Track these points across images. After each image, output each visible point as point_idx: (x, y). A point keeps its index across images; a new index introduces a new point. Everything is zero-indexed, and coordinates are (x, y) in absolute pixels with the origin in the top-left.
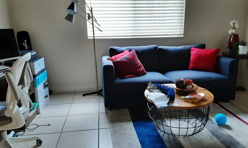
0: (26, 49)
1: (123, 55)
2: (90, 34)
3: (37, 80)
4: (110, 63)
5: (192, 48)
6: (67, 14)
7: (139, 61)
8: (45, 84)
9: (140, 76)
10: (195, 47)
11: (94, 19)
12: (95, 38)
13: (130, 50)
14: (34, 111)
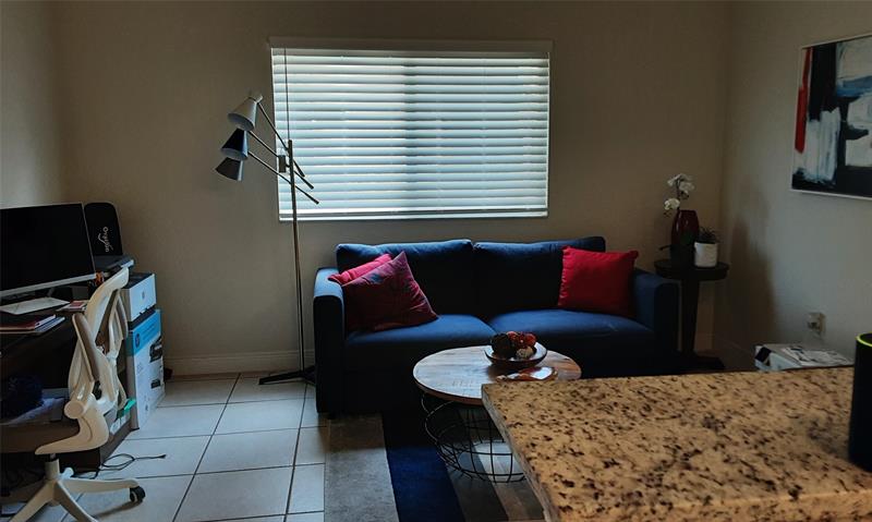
0: (107, 250)
1: (372, 269)
2: (285, 209)
3: (134, 335)
4: (336, 290)
5: (565, 248)
6: (224, 159)
7: (417, 285)
8: (156, 348)
9: (418, 325)
10: (572, 247)
11: (295, 168)
12: (298, 219)
13: (393, 254)
14: (124, 420)
